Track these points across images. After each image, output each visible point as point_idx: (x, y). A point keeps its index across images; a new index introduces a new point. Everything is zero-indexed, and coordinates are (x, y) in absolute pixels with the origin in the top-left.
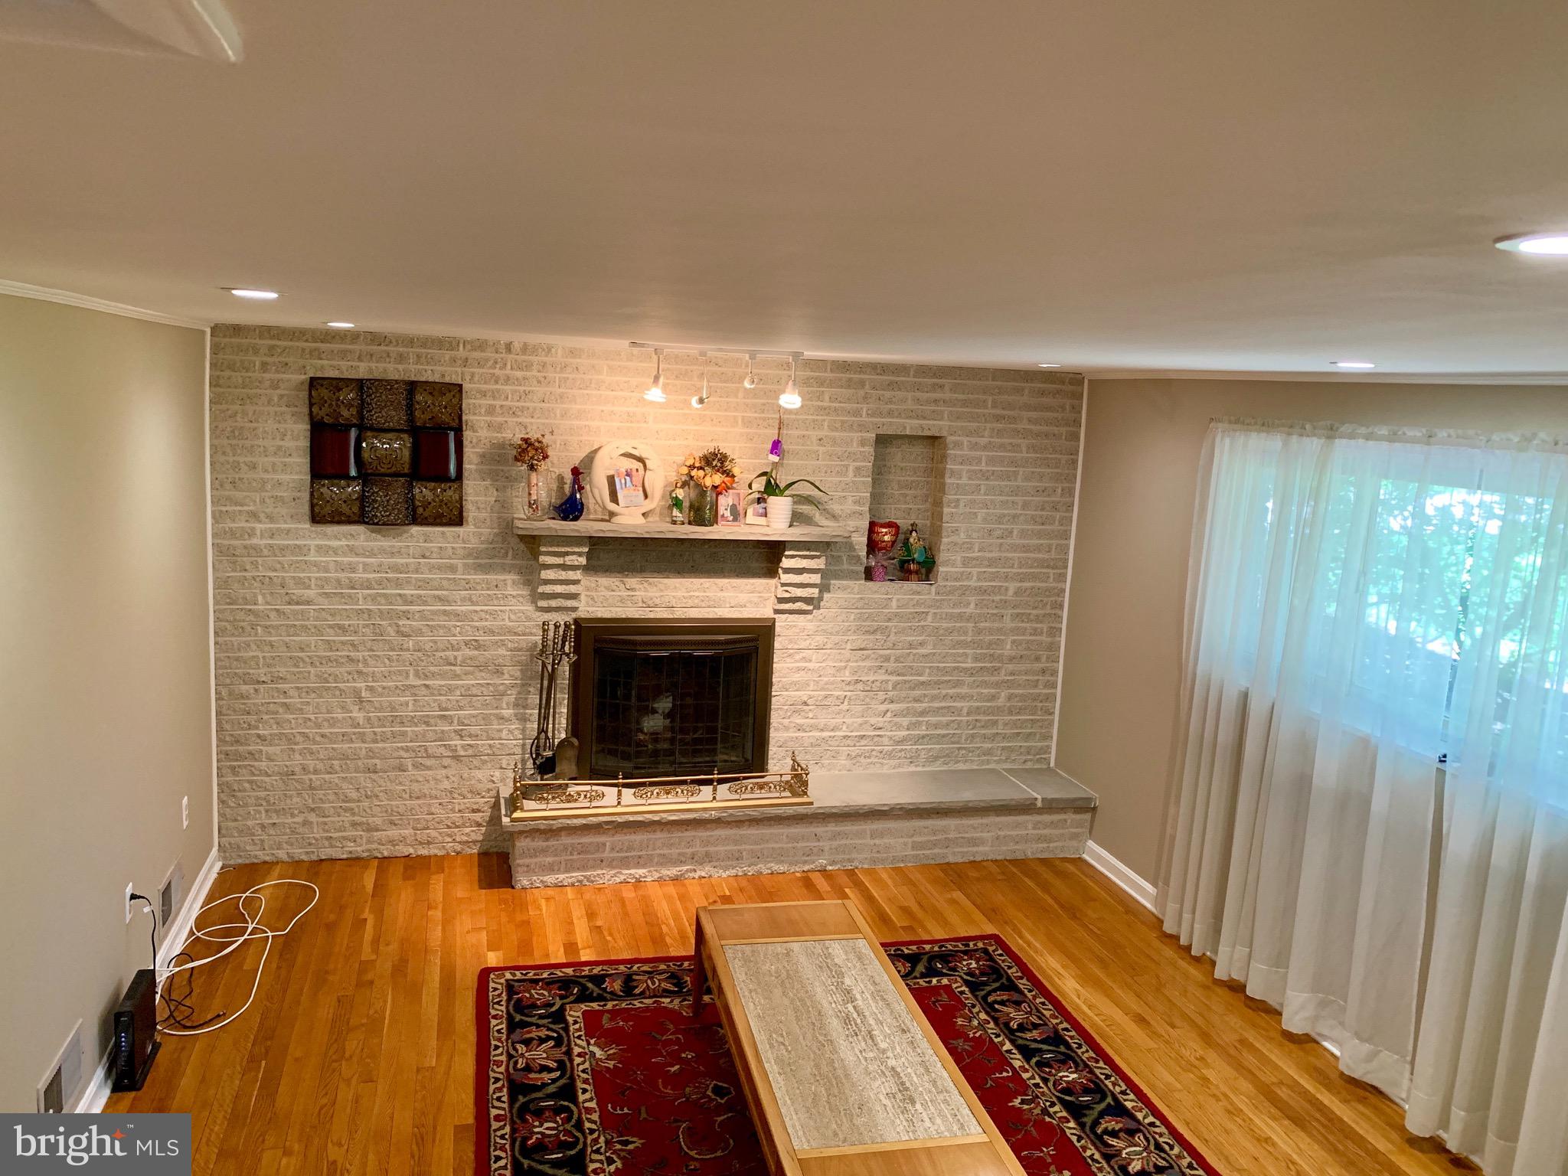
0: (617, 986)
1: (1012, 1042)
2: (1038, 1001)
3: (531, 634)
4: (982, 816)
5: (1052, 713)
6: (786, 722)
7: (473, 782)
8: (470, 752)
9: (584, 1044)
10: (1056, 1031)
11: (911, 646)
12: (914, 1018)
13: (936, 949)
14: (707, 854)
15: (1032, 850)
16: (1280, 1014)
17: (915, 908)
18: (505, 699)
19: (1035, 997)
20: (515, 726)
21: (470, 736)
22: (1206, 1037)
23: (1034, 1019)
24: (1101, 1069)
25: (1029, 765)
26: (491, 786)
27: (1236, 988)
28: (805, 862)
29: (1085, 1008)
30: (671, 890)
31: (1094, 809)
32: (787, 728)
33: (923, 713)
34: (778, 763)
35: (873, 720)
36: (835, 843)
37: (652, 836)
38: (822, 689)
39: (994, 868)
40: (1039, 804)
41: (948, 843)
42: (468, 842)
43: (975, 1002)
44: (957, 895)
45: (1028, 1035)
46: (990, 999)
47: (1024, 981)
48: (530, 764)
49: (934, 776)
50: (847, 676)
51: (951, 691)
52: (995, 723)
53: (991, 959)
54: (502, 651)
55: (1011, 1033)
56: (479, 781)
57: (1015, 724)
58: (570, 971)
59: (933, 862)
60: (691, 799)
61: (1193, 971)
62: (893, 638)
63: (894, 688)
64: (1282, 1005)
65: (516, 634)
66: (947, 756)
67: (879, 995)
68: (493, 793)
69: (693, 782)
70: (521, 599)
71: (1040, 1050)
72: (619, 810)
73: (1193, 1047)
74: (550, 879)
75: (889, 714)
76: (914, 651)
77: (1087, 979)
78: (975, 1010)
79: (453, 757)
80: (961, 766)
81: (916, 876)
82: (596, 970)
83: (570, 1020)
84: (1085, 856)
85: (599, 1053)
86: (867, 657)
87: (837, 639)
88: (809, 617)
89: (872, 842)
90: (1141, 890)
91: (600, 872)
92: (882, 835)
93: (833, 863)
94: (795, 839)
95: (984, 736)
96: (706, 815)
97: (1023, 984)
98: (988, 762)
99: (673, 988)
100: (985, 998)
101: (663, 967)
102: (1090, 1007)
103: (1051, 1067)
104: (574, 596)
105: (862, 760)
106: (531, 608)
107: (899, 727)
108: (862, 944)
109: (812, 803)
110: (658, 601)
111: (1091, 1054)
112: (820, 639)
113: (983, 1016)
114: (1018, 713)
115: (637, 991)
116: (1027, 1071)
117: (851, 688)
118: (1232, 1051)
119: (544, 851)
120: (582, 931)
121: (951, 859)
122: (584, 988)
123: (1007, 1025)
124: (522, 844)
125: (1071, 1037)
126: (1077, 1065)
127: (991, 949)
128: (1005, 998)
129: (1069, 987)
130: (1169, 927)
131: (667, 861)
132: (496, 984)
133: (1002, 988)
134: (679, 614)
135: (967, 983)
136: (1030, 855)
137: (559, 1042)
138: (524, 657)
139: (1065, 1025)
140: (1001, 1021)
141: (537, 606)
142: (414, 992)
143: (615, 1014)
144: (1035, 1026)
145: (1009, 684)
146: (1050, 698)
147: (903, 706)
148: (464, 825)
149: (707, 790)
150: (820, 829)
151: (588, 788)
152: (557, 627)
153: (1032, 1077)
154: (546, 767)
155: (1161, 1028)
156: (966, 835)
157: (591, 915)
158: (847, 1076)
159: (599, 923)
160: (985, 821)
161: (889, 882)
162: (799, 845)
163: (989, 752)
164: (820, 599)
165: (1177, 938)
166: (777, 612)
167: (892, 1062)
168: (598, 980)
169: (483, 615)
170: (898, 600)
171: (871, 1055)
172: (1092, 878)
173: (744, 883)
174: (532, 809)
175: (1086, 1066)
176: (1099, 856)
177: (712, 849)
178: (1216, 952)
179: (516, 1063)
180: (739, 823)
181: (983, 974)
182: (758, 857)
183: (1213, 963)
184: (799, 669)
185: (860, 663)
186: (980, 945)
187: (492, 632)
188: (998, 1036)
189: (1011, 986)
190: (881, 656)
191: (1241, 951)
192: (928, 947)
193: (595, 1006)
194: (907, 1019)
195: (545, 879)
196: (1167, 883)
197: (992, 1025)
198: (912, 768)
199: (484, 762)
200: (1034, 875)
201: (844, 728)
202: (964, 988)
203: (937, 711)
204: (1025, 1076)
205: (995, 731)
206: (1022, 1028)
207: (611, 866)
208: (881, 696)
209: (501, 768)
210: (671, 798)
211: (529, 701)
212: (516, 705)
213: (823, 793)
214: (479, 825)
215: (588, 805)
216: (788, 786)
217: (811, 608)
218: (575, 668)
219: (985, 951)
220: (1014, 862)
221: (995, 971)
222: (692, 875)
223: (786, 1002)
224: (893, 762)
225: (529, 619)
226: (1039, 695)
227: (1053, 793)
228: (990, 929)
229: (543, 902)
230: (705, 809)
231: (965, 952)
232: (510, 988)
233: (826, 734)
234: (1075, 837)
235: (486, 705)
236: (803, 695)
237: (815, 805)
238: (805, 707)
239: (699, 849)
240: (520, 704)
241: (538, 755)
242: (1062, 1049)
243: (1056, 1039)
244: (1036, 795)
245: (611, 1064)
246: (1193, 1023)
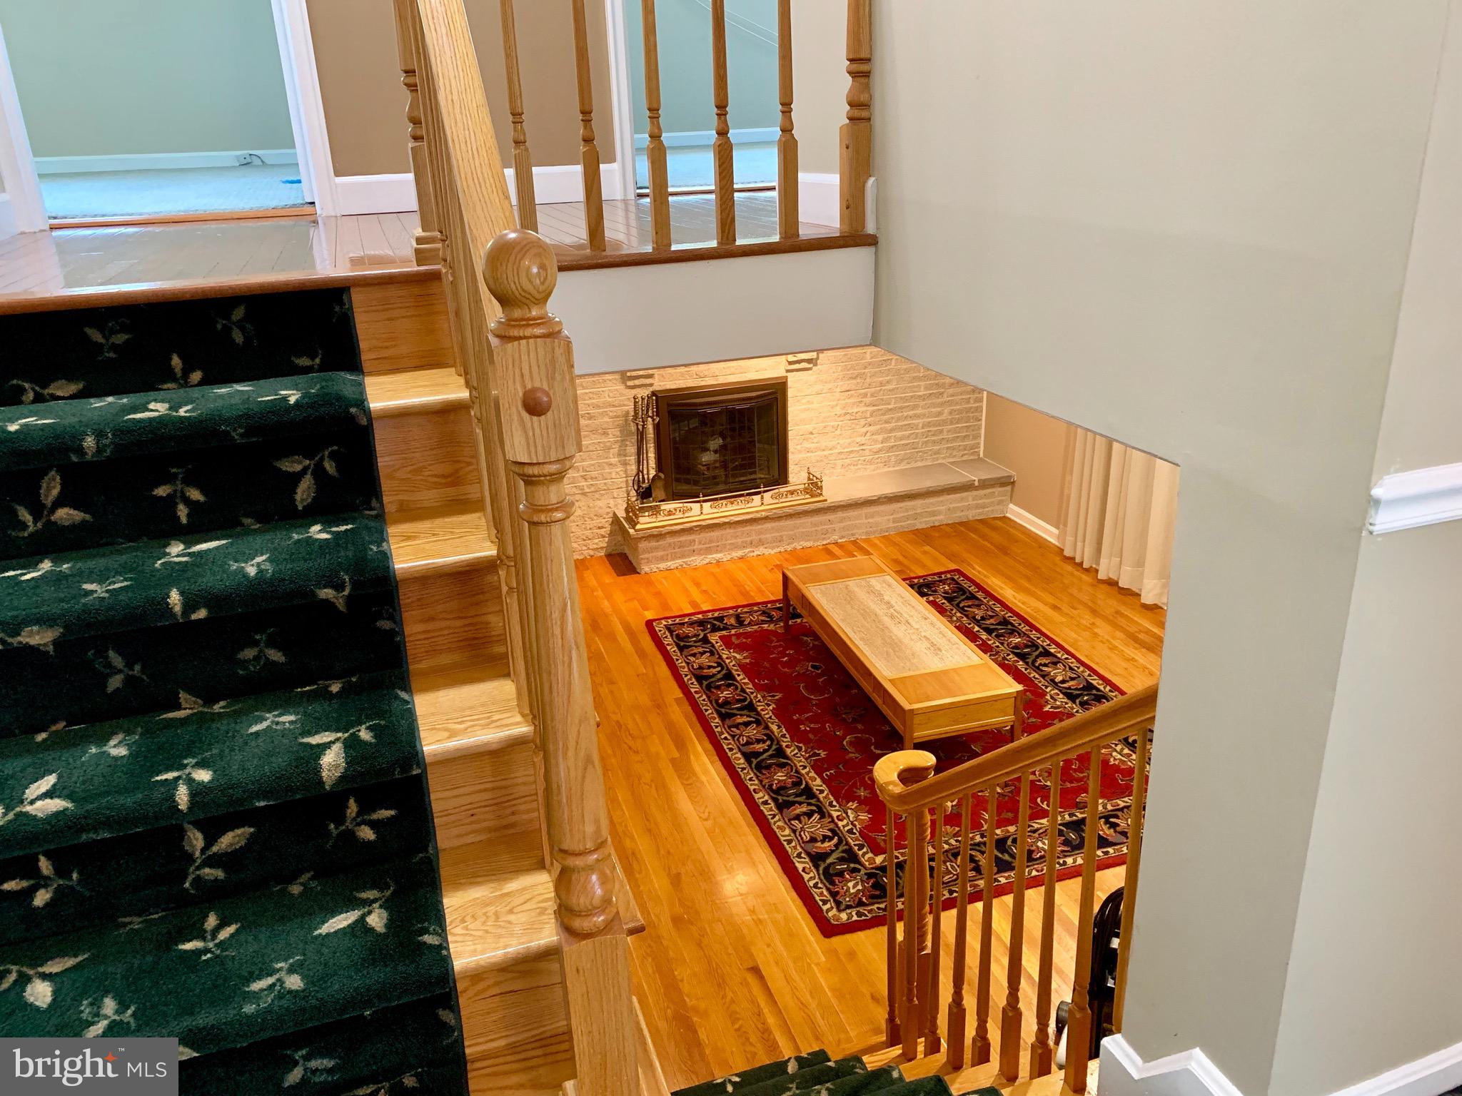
0: (733, 621)
1: (979, 626)
2: (991, 603)
3: (624, 405)
4: (939, 496)
5: (980, 420)
6: (799, 447)
7: (597, 509)
8: (593, 489)
9: (727, 652)
10: (1004, 618)
11: (881, 384)
12: (929, 612)
13: (921, 581)
14: (760, 540)
15: (972, 515)
16: (1140, 595)
17: (901, 558)
18: (611, 451)
19: (988, 602)
20: (620, 469)
21: (592, 478)
22: (1094, 612)
23: (990, 613)
24: (1034, 635)
25: (965, 458)
26: (609, 510)
27: (1112, 583)
28: (824, 539)
29: (1020, 604)
30: (741, 564)
31: (1013, 483)
32: (800, 452)
33: (891, 431)
34: (797, 476)
35: (858, 440)
36: (842, 525)
37: (724, 532)
38: (822, 422)
39: (948, 529)
40: (976, 484)
41: (916, 516)
42: (598, 549)
43: (952, 607)
44: (927, 548)
45: (988, 622)
46: (961, 605)
47: (980, 593)
48: (633, 493)
49: (902, 473)
50: (838, 411)
51: (911, 413)
52: (941, 431)
53: (957, 583)
54: (606, 419)
55: (977, 622)
56: (601, 508)
57: (955, 431)
58: (700, 616)
59: (906, 530)
60: (747, 506)
61: (1084, 577)
62: (868, 380)
63: (871, 416)
64: (1141, 590)
65: (614, 406)
66: (909, 458)
67: (906, 602)
68: (611, 515)
69: (748, 494)
70: (615, 381)
71: (997, 629)
72: (702, 517)
73: (1087, 619)
74: (662, 566)
75: (868, 434)
76: (883, 388)
77: (1019, 588)
78: (953, 612)
79: (583, 494)
80: (920, 464)
81: (898, 540)
82: (716, 614)
83: (714, 642)
84: (1008, 515)
85: (738, 656)
86: (852, 396)
87: (830, 386)
88: (810, 372)
89: (867, 521)
90: (1047, 531)
91: (693, 558)
92: (872, 517)
93: (843, 537)
94: (815, 525)
95: (934, 442)
96: (758, 515)
97: (980, 595)
98: (937, 459)
99: (763, 618)
100: (958, 605)
101: (755, 608)
102: (1023, 603)
103: (1004, 637)
104: (651, 376)
105: (852, 467)
106: (621, 387)
107: (876, 442)
108: (888, 578)
109: (826, 500)
110: (706, 373)
111: (1027, 628)
112: (818, 387)
113: (958, 614)
114: (957, 423)
115: (746, 623)
116: (990, 640)
117: (841, 419)
118: (1111, 618)
119: (656, 548)
120: (697, 596)
121: (919, 526)
122: (713, 625)
123: (974, 618)
124: (643, 545)
125: (1015, 621)
126: (1019, 634)
127: (956, 577)
128: (970, 603)
129: (1008, 593)
130: (1067, 553)
131: (736, 547)
132: (660, 628)
133: (967, 598)
134: (721, 380)
135: (945, 598)
136: (971, 518)
137: (712, 653)
138: (621, 421)
139: (1010, 614)
140: (970, 616)
141: (626, 385)
142: (611, 637)
143: (738, 636)
144: (991, 617)
145: (949, 403)
146: (979, 409)
147: (878, 427)
148: (594, 538)
149: (757, 498)
150: (831, 516)
151: (681, 505)
152: (643, 399)
153: (994, 643)
154: (645, 494)
155: (1065, 608)
156: (929, 510)
157: (697, 584)
158: (901, 642)
159: (704, 588)
160: (941, 498)
161: (883, 547)
162: (819, 529)
163: (938, 452)
164: (818, 358)
165: (1073, 559)
166: (788, 371)
167: (923, 634)
168: (720, 619)
169: (591, 395)
170: (871, 353)
171: (911, 631)
172: (1014, 527)
173: (787, 556)
174: (646, 522)
175: (1025, 634)
176: (1017, 514)
177: (762, 537)
178: (1098, 564)
179: (693, 666)
180: (779, 518)
181: (954, 592)
182: (792, 539)
183: (1097, 571)
184: (806, 410)
185: (847, 401)
186: (949, 576)
187: (598, 407)
188: (970, 624)
189: (973, 597)
190: (860, 394)
191: (1116, 560)
192: (916, 581)
193: (724, 633)
194: (926, 613)
195: (659, 566)
196: (1065, 525)
197: (965, 619)
198: (886, 469)
199: (602, 495)
200: (975, 531)
201: (839, 447)
202: (943, 601)
203: (901, 428)
204: (990, 643)
205: (941, 437)
206: (983, 618)
207: (700, 552)
208: (863, 422)
209: (614, 498)
210: (735, 507)
211: (628, 451)
212: (619, 455)
213: (833, 492)
214: (603, 536)
215: (682, 516)
216: (806, 491)
217: (811, 366)
218: (657, 427)
219: (953, 579)
220: (961, 524)
221: (962, 590)
222: (752, 554)
223: (855, 611)
224: (873, 467)
225: (621, 395)
226: (971, 408)
227: (985, 476)
228: (953, 566)
229: (663, 580)
230: (757, 512)
231: (940, 581)
232: (668, 628)
233: (826, 453)
234: (1000, 502)
235: (599, 457)
236: (809, 427)
237: (829, 501)
238: (811, 436)
239: (755, 537)
240: (622, 454)
241: (639, 487)
242: (1010, 627)
243: (1005, 622)
244: (974, 478)
245: (748, 661)
246: (1085, 604)
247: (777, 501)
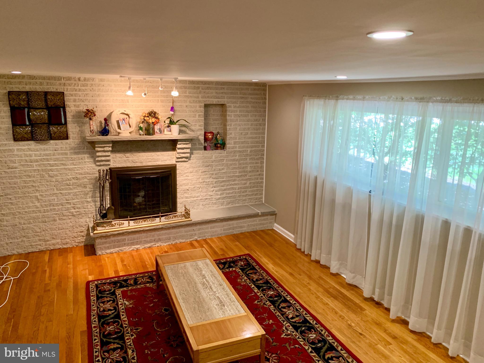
0: (132, 282)
1: (254, 285)
2: (261, 272)
3: (95, 174)
4: (244, 219)
5: (263, 187)
6: (182, 196)
7: (80, 223)
8: (78, 213)
9: (122, 301)
10: (267, 280)
11: (220, 170)
12: (224, 281)
13: (231, 260)
14: (159, 239)
15: (258, 228)
16: (330, 268)
17: (224, 248)
18: (88, 195)
19: (260, 271)
20: (92, 204)
21: (77, 208)
22: (310, 277)
23: (261, 277)
24: (280, 290)
25: (257, 203)
26: (86, 223)
27: (318, 262)
28: (190, 238)
29: (275, 273)
30: (148, 251)
31: (276, 214)
32: (183, 198)
33: (225, 190)
34: (180, 209)
35: (209, 193)
36: (199, 232)
37: (141, 235)
38: (193, 185)
39: (248, 234)
40: (260, 214)
41: (233, 228)
42: (80, 242)
43: (243, 274)
44: (237, 243)
45: (259, 282)
46: (248, 273)
47: (257, 266)
48: (98, 216)
49: (229, 209)
50: (201, 180)
51: (233, 183)
52: (246, 191)
53: (247, 261)
54: (86, 180)
55: (254, 282)
56: (82, 222)
57: (252, 191)
58: (116, 279)
59: (230, 234)
60: (153, 222)
61: (306, 259)
62: (214, 168)
63: (215, 183)
64: (330, 265)
65: (90, 174)
66: (233, 202)
67: (213, 275)
68: (87, 226)
69: (153, 217)
70: (90, 163)
71: (262, 286)
72: (129, 228)
73: (307, 280)
74: (108, 251)
75: (214, 191)
76: (221, 171)
77: (275, 264)
78: (243, 277)
79: (72, 215)
80: (237, 205)
81: (225, 239)
82: (125, 278)
83: (117, 294)
84: (274, 228)
85: (127, 303)
86: (207, 174)
87: (196, 169)
88: (187, 163)
89: (211, 230)
90: (290, 236)
91: (125, 248)
92: (214, 227)
93: (200, 237)
94: (186, 232)
95: (243, 195)
96: (158, 227)
97: (257, 267)
98: (245, 203)
99: (149, 280)
100: (246, 273)
101: (146, 274)
102: (277, 272)
103: (266, 291)
104: (108, 161)
105: (207, 206)
106: (94, 165)
107: (217, 195)
108: (208, 261)
109: (192, 220)
110: (137, 161)
111: (277, 286)
112: (191, 170)
113: (246, 278)
114: (253, 188)
115: (139, 283)
116: (259, 293)
117: (202, 184)
118: (317, 280)
119: (105, 243)
120: (120, 267)
121: (235, 233)
122: (121, 284)
123: (253, 280)
124: (98, 241)
125: (272, 281)
126: (273, 289)
127: (247, 258)
128: (252, 272)
129: (270, 267)
130: (298, 247)
131: (147, 242)
132: (92, 286)
133: (251, 269)
134: (144, 164)
135: (240, 269)
136: (258, 229)
137: (114, 301)
138: (93, 181)
139: (269, 278)
140: (251, 279)
141: (96, 165)
142: (64, 292)
143: (131, 290)
144: (261, 279)
145: (249, 179)
146: (262, 182)
147: (219, 188)
148: (78, 237)
149: (158, 219)
150: (194, 228)
151: (118, 222)
152: (103, 171)
153: (261, 294)
154: (104, 216)
155: (297, 276)
156: (239, 225)
157: (122, 261)
158: (204, 301)
159: (125, 263)
160: (244, 220)
161: (217, 241)
162: (188, 233)
163: (245, 200)
164: (190, 157)
165: (300, 249)
166: (177, 162)
167: (217, 295)
168: (126, 281)
169: (78, 169)
170: (215, 156)
171: (211, 293)
172: (276, 234)
173: (172, 247)
174: (100, 230)
175: (276, 289)
176: (278, 228)
177: (160, 237)
178: (311, 252)
179: (100, 309)
180: (169, 228)
181: (245, 266)
182: (175, 238)
183: (311, 255)
184: (185, 179)
185: (205, 176)
186: (244, 257)
187: (82, 174)
188: (250, 283)
189: (254, 268)
190: (211, 174)
191: (318, 251)
192: (229, 260)
193: (125, 289)
194: (222, 281)
195: (107, 251)
196: (297, 234)
197: (248, 280)
198: (222, 207)
199: (83, 216)
200: (260, 235)
201: (201, 196)
202: (240, 270)
203: (229, 189)
204: (258, 294)
205: (246, 194)
206: (257, 280)
207: (128, 245)
208: (212, 186)
209: (89, 218)
210: (146, 223)
211: (96, 196)
212: (92, 197)
213: (195, 217)
214: (83, 236)
215: (119, 227)
216: (184, 216)
217: (187, 160)
218: (111, 184)
219: (246, 259)
220: (254, 232)
221: (248, 264)
222: (155, 246)
223: (185, 281)
224: (216, 206)
225: (94, 169)
226: (259, 182)
227: (263, 211)
228: (247, 252)
229: (106, 259)
230: (157, 225)
231: (240, 260)
232: (97, 286)
233: (195, 199)
234: (271, 223)
235: (82, 198)
236: (187, 187)
237: (193, 221)
238: (188, 191)
239: (157, 238)
240: (93, 197)
241: (101, 212)
242: (269, 285)
243: (267, 282)
244: (259, 211)
245: (131, 306)
246: (306, 274)
247: (168, 220)
